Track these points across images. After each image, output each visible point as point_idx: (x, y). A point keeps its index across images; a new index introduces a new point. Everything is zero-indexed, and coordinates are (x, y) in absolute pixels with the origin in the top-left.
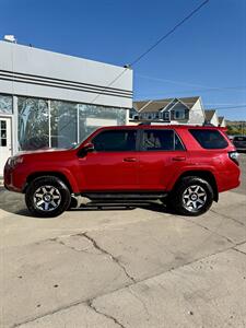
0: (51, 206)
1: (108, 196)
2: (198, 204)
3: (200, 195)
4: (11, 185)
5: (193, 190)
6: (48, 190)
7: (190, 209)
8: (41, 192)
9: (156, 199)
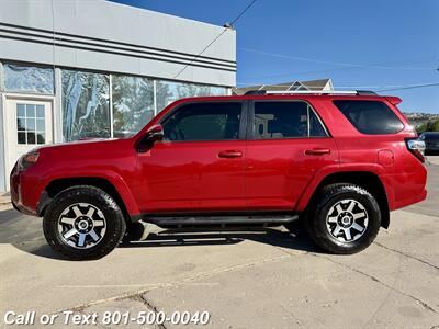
0: (89, 239)
1: (192, 220)
2: (353, 232)
3: (356, 216)
4: (20, 203)
5: (345, 207)
6: (85, 210)
7: (340, 242)
8: (71, 215)
9: (278, 224)
